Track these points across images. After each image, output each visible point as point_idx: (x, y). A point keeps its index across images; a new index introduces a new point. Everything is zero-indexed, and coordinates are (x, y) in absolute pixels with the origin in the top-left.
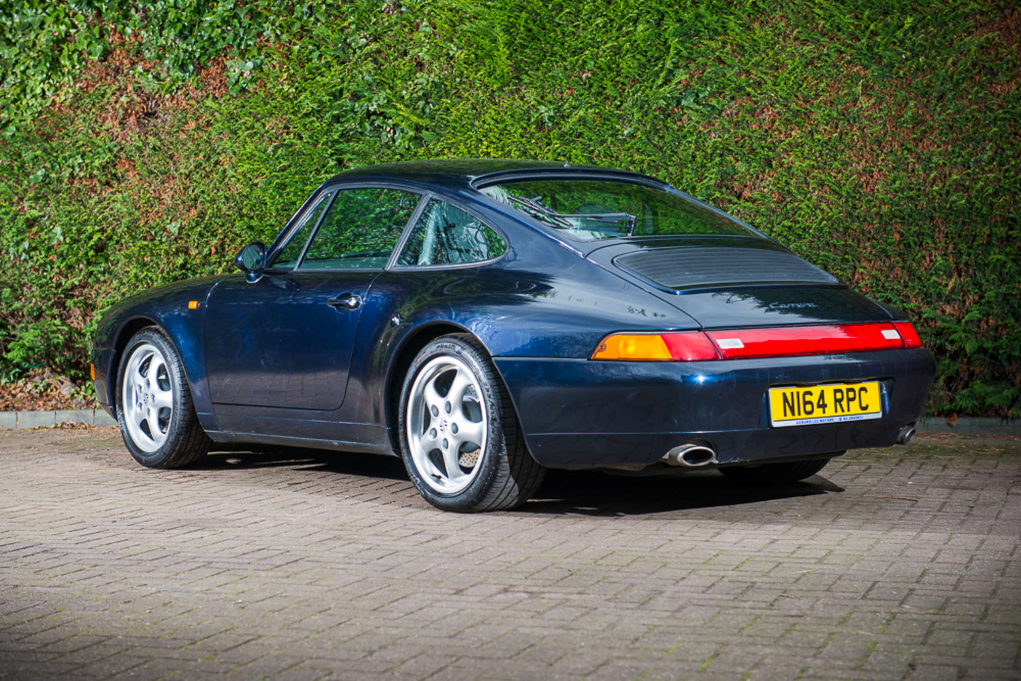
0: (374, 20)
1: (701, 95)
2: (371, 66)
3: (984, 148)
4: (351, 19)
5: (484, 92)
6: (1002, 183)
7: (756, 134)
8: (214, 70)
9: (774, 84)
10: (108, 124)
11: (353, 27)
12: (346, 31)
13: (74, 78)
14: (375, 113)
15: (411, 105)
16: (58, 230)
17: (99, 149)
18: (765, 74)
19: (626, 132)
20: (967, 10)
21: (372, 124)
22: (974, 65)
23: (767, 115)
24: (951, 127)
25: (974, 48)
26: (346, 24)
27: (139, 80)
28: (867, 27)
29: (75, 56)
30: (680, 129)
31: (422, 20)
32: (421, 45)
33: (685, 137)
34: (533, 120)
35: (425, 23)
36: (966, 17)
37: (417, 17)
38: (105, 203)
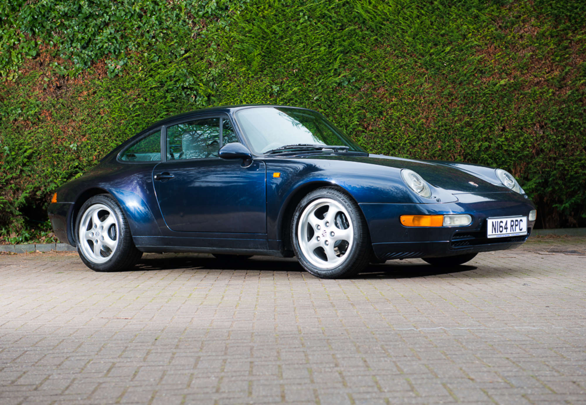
0: (186, 41)
1: (351, 81)
2: (185, 64)
3: (478, 107)
4: (175, 41)
5: (244, 78)
6: (486, 123)
7: (376, 100)
8: (100, 65)
9: (385, 76)
10: (37, 92)
11: (176, 45)
12: (172, 46)
13: (18, 68)
14: (187, 88)
15: (206, 84)
16: (6, 148)
17: (32, 106)
18: (381, 71)
19: (315, 98)
20: (473, 44)
21: (185, 93)
22: (475, 69)
23: (381, 91)
24: (464, 97)
25: (476, 61)
26: (172, 43)
27: (55, 69)
28: (429, 51)
29: (19, 56)
30: (340, 97)
31: (212, 42)
32: (211, 54)
33: (342, 101)
34: (268, 92)
35: (213, 43)
36: (471, 47)
37: (209, 41)
38: (32, 134)
